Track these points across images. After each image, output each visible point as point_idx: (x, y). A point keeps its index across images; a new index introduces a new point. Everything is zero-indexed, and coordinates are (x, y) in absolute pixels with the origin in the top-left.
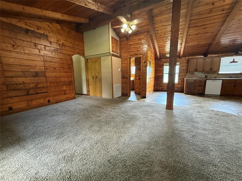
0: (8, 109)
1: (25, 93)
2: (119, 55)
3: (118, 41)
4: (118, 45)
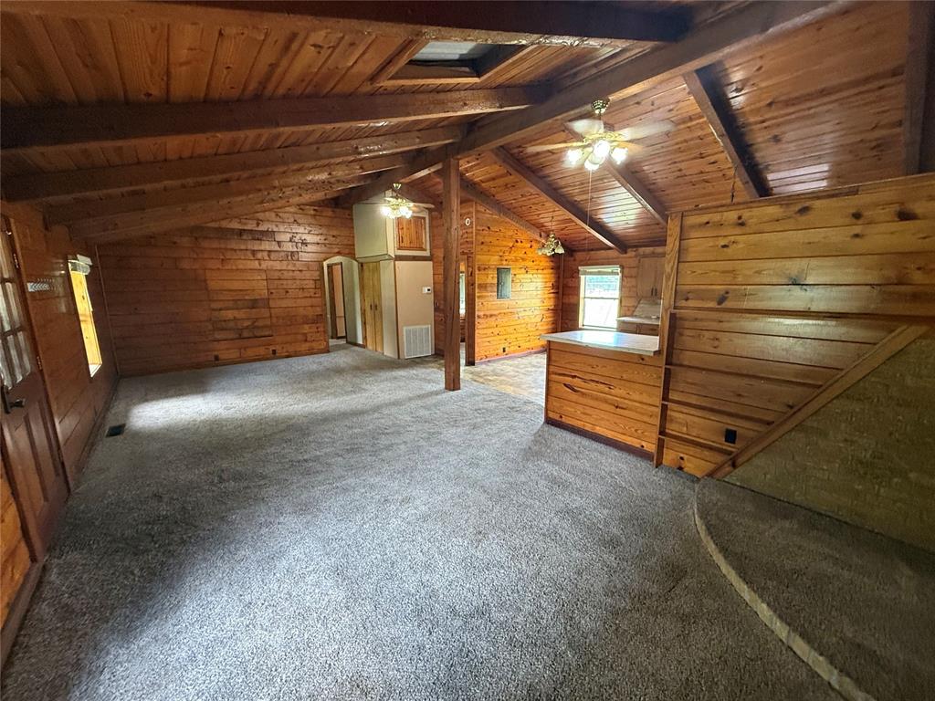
0: (213, 359)
1: (237, 336)
2: (427, 253)
3: (424, 218)
4: (425, 229)
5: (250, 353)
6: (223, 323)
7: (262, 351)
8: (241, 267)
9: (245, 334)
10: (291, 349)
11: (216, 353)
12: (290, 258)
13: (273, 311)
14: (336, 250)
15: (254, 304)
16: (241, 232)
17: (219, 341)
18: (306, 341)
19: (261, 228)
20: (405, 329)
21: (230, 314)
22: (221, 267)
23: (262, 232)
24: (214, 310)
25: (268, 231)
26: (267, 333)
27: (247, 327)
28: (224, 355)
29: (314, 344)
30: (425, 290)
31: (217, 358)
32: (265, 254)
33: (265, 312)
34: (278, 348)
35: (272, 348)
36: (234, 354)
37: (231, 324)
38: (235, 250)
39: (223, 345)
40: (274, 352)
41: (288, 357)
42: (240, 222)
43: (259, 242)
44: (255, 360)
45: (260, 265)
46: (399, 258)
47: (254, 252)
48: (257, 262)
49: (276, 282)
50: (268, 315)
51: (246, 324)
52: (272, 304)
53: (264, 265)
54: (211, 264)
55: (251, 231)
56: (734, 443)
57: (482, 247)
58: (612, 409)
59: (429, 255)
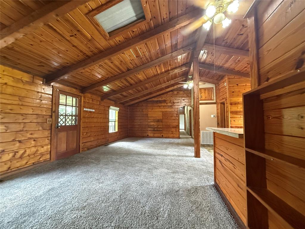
0: (147, 135)
1: (153, 130)
2: (214, 101)
3: (213, 88)
4: (213, 92)
6: (150, 126)
7: (159, 135)
8: (156, 110)
10: (167, 136)
12: (169, 107)
15: (158, 121)
17: (149, 131)
18: (172, 133)
19: (162, 99)
20: (202, 132)
21: (152, 123)
22: (151, 111)
24: (149, 122)
26: (161, 130)
27: (156, 128)
28: (150, 135)
29: (175, 135)
30: (212, 116)
32: (163, 106)
35: (162, 134)
36: (152, 135)
38: (155, 106)
42: (157, 99)
43: (161, 103)
44: (157, 138)
47: (160, 106)
48: (160, 109)
49: (165, 115)
50: (162, 124)
52: (163, 121)
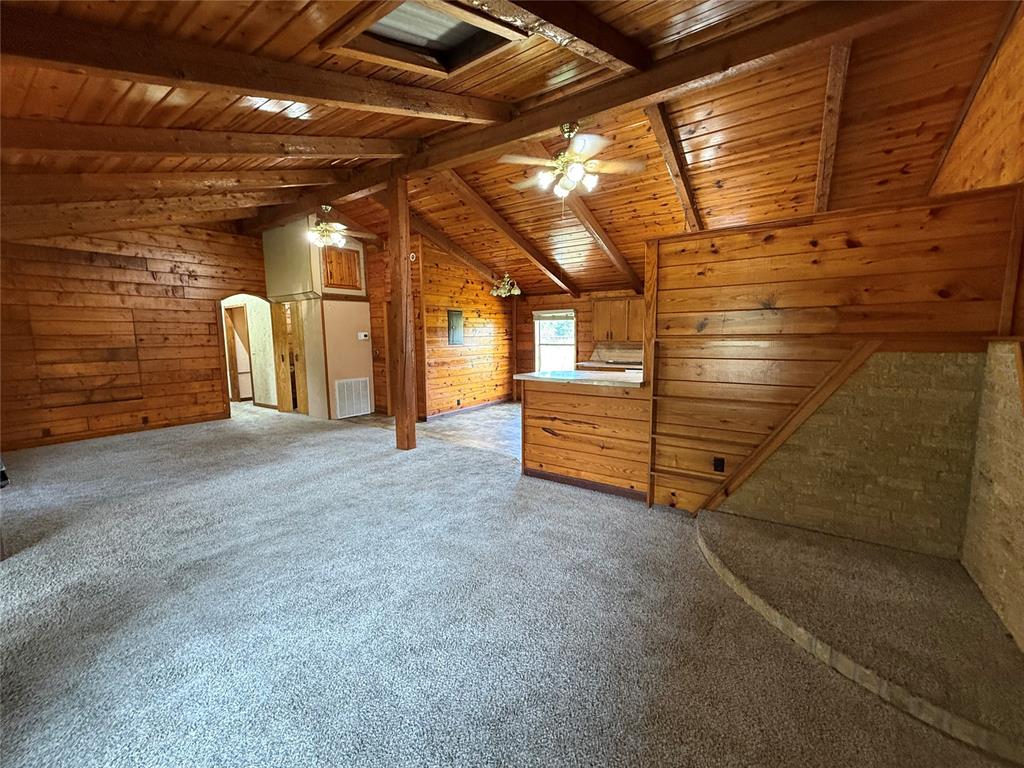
0: (41, 434)
1: (84, 399)
2: (362, 293)
3: (358, 252)
4: (359, 263)
5: (105, 423)
6: (60, 382)
7: (126, 419)
8: (91, 303)
9: (97, 397)
10: (171, 415)
11: (47, 425)
12: (170, 294)
13: (144, 365)
14: (241, 287)
15: (113, 355)
16: (91, 257)
17: (50, 408)
18: (196, 403)
19: (125, 252)
20: (336, 383)
21: (71, 369)
22: (56, 303)
23: (128, 258)
24: (41, 363)
25: (135, 257)
26: (133, 395)
27: (101, 388)
28: (60, 429)
29: (208, 408)
30: (361, 336)
31: (47, 433)
32: (133, 287)
33: (132, 367)
34: (152, 415)
35: (142, 415)
36: (77, 426)
37: (75, 384)
38: (82, 281)
39: (57, 414)
40: (145, 420)
41: (166, 426)
42: (91, 243)
43: (122, 271)
44: (113, 433)
45: (123, 302)
46: (326, 297)
47: (113, 285)
48: (118, 297)
49: (148, 326)
50: (136, 370)
51: (99, 382)
52: (142, 355)
53: (130, 303)
54: (38, 298)
55: (108, 255)
56: (722, 471)
57: (430, 285)
58: (597, 450)
59: (364, 295)
